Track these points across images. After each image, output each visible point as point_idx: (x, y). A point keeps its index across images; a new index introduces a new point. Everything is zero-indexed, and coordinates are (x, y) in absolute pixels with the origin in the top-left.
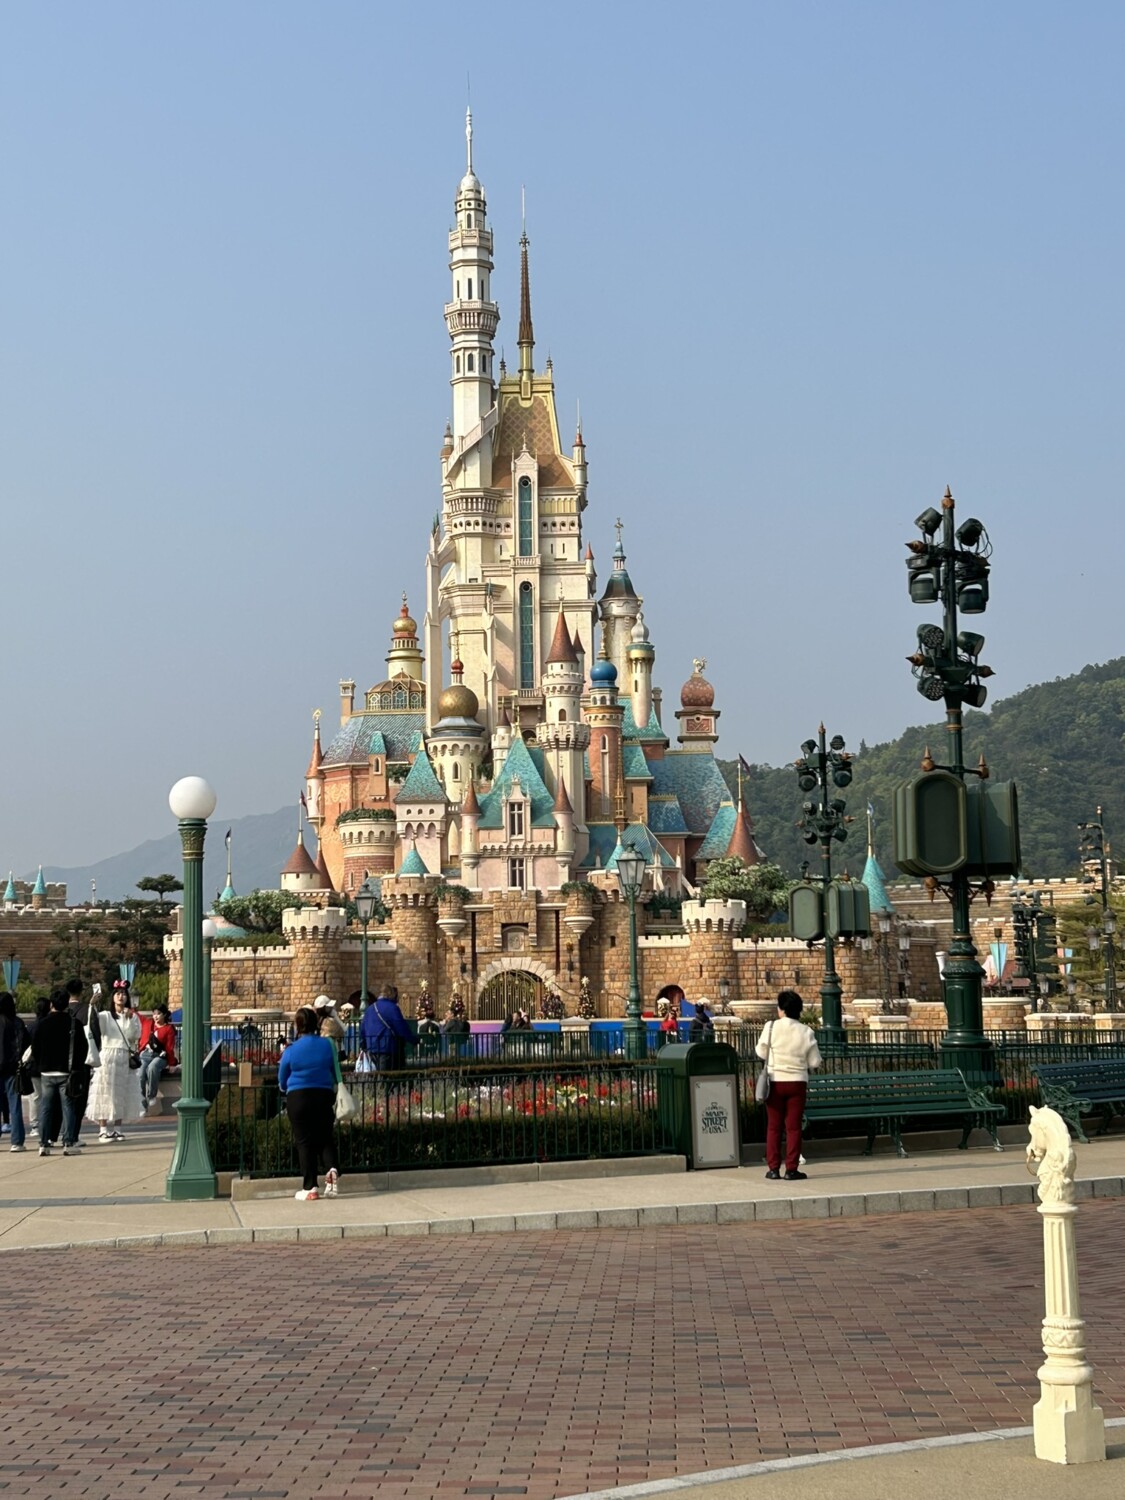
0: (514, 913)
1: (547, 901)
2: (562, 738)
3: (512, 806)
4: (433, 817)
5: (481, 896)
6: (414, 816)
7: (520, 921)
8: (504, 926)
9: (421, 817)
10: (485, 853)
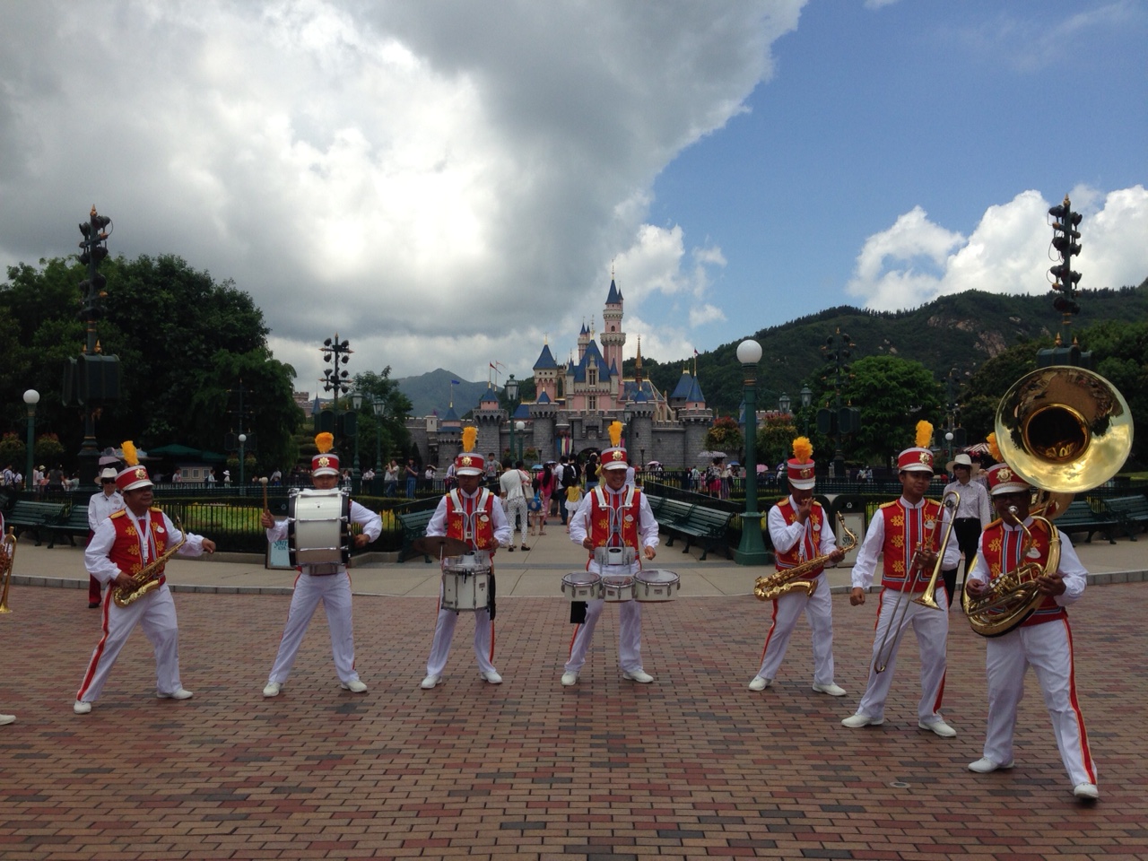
0: (593, 421)
1: (607, 416)
2: (613, 340)
3: (590, 371)
4: (551, 376)
5: (576, 412)
6: (543, 376)
7: (595, 424)
8: (587, 427)
9: (546, 377)
10: (577, 394)
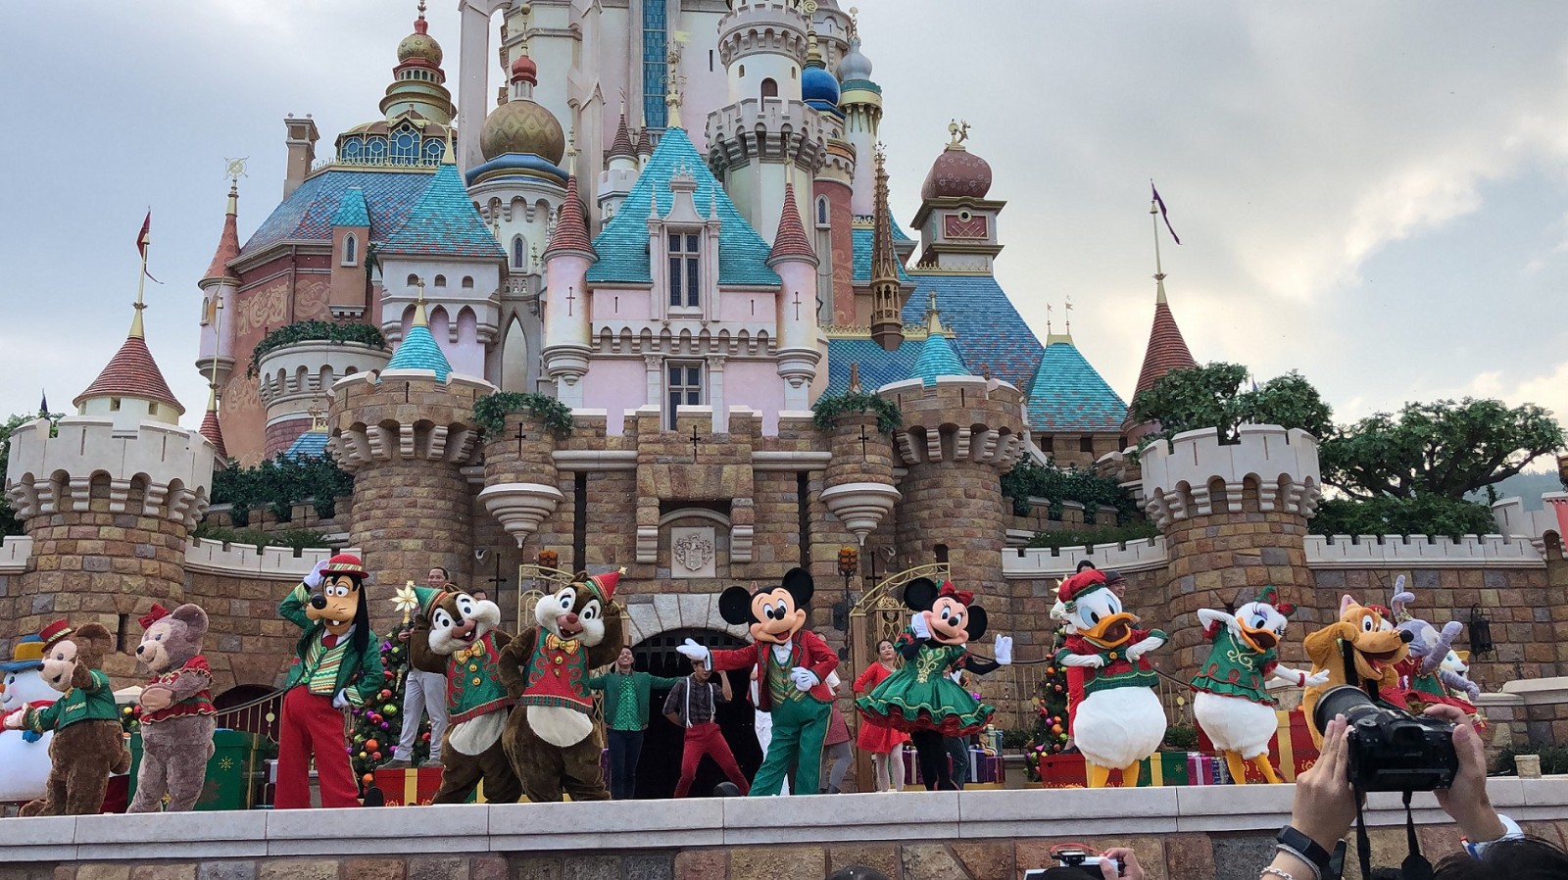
0: (697, 472)
1: (777, 444)
2: (774, 129)
3: (674, 237)
4: (468, 294)
5: (598, 427)
6: (425, 290)
7: (711, 492)
8: (666, 506)
9: (441, 293)
10: (603, 346)
